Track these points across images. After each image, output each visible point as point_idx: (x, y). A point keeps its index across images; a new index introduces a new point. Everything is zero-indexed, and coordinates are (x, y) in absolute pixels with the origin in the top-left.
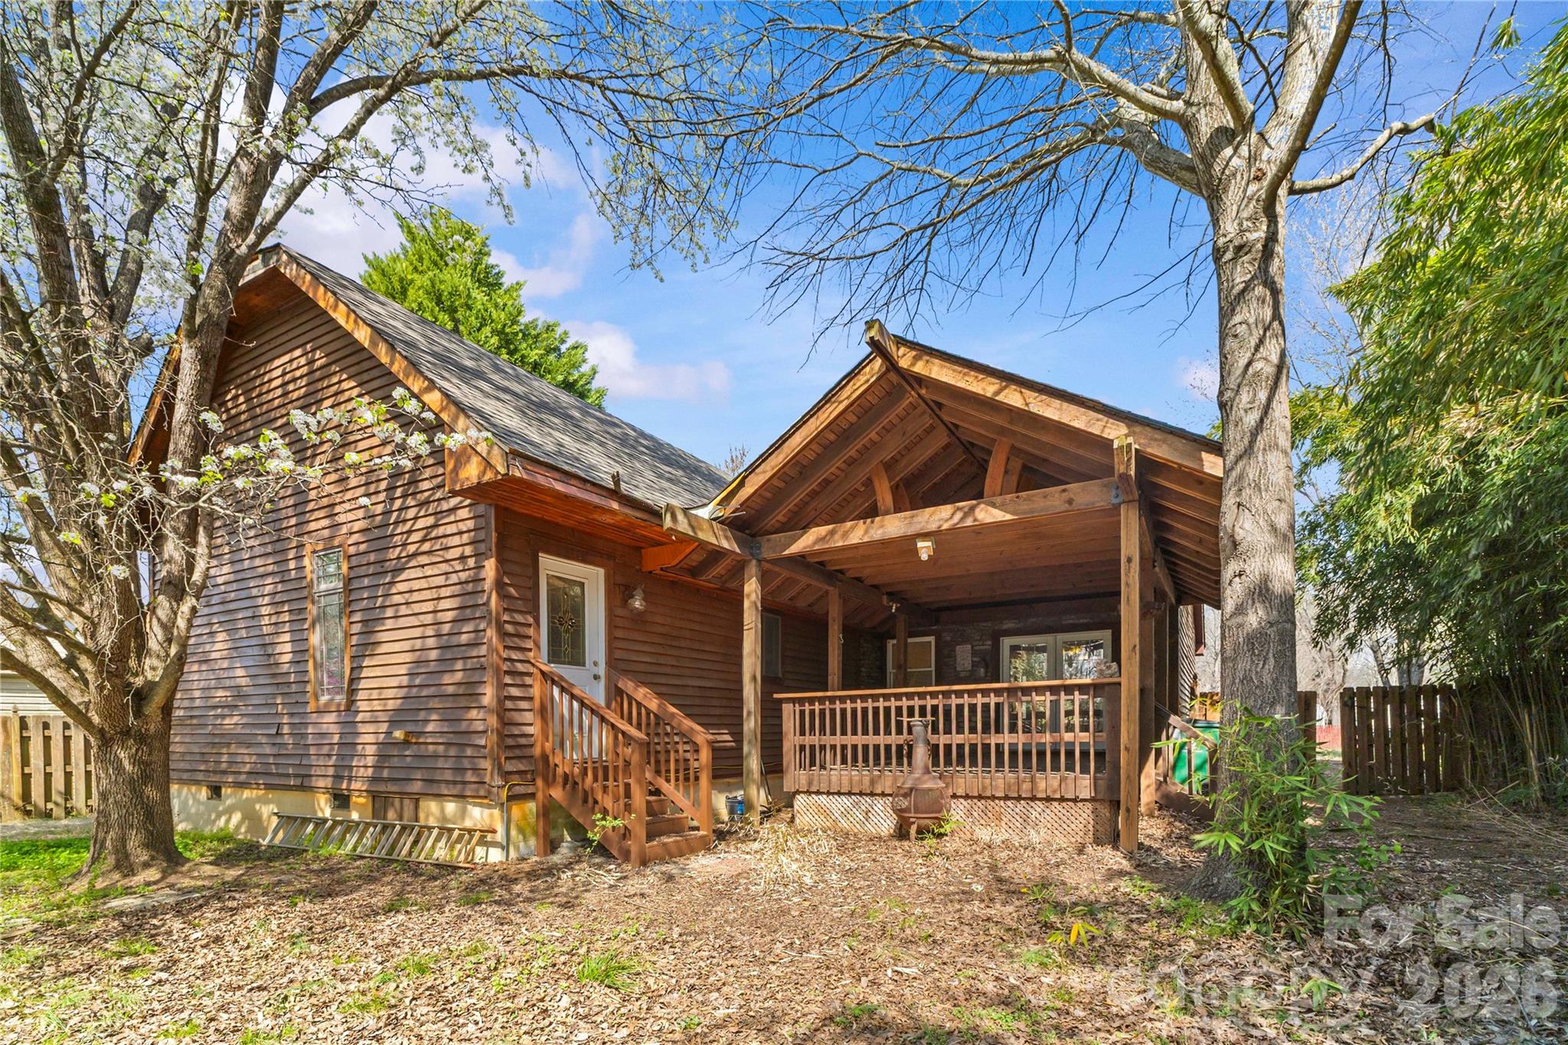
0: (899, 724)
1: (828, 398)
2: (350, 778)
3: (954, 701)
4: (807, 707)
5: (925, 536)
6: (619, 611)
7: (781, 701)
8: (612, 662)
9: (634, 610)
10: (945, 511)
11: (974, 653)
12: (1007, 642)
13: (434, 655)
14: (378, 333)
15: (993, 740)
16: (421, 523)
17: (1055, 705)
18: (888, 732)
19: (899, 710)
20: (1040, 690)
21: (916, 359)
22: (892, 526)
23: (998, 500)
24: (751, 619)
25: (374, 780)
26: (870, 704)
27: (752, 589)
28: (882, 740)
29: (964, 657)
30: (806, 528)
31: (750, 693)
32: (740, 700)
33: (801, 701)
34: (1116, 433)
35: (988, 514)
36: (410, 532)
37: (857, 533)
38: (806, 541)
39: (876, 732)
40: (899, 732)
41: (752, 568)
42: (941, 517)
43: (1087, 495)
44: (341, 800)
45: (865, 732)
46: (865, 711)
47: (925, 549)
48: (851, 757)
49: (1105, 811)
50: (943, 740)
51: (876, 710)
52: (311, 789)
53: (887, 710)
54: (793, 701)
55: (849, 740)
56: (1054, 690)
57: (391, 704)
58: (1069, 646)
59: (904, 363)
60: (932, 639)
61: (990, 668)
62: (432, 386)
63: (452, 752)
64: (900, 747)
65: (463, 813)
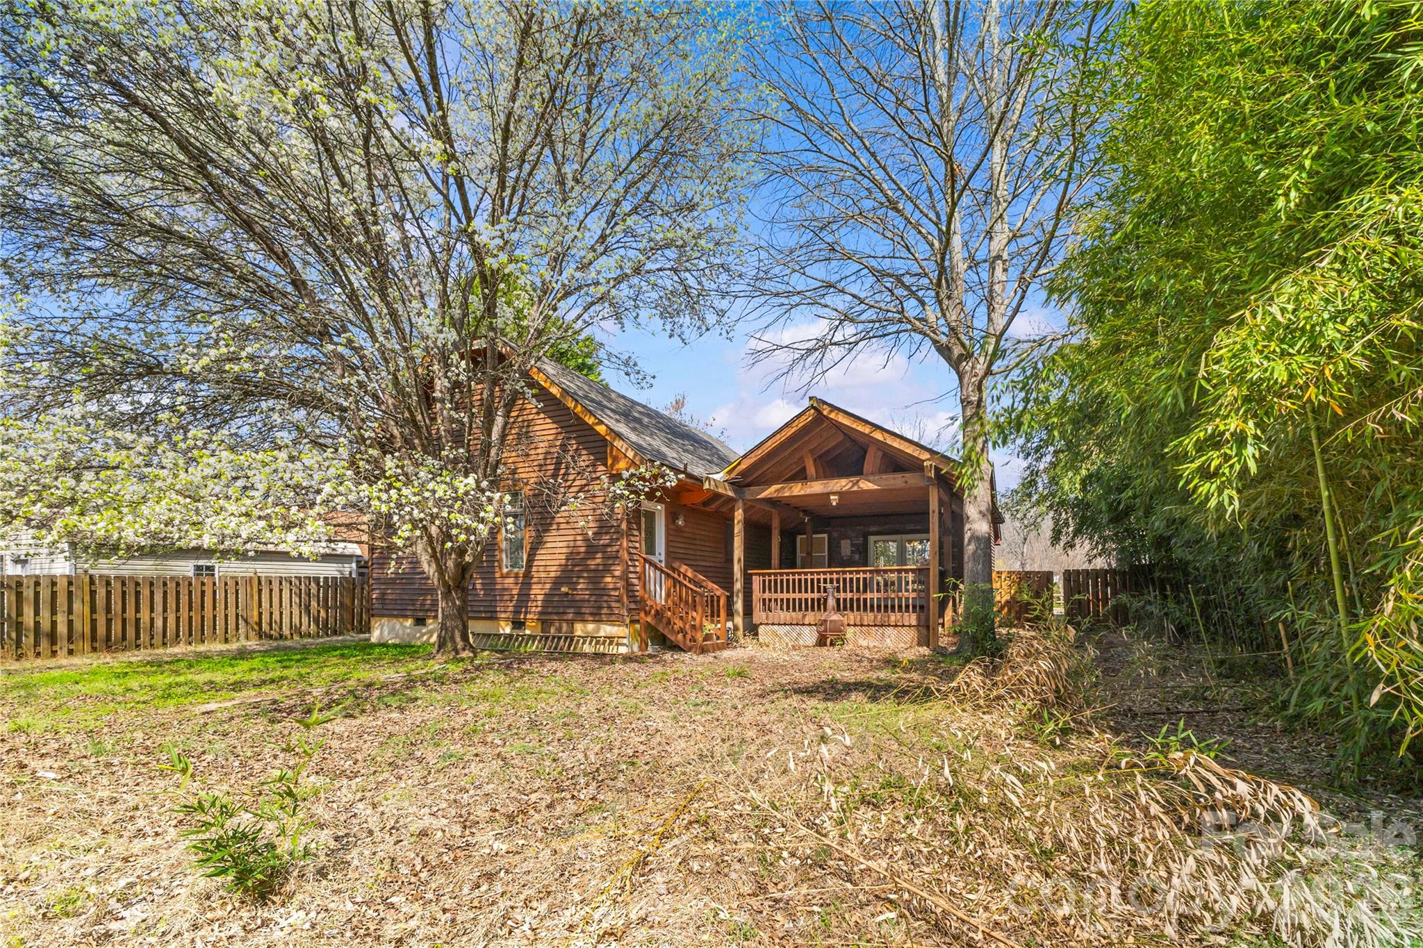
0: (819, 587)
1: (787, 425)
2: (526, 613)
3: (848, 576)
4: (767, 578)
5: (834, 493)
6: (672, 527)
7: (751, 575)
8: (668, 553)
9: (678, 526)
10: (843, 482)
11: (852, 545)
12: (872, 539)
13: (582, 549)
14: (565, 392)
15: (869, 595)
16: (577, 483)
17: (900, 579)
18: (812, 591)
19: (819, 580)
20: (892, 571)
21: (831, 411)
22: (817, 487)
23: (871, 478)
24: (738, 528)
25: (540, 613)
26: (803, 577)
27: (739, 515)
28: (809, 596)
29: (846, 548)
30: (770, 485)
31: (737, 569)
32: (732, 573)
33: (764, 575)
34: (925, 456)
35: (866, 485)
36: (570, 487)
37: (797, 489)
38: (770, 491)
39: (806, 591)
40: (819, 591)
41: (740, 504)
42: (842, 484)
43: (912, 479)
44: (518, 624)
45: (800, 591)
46: (800, 580)
47: (834, 500)
48: (790, 605)
49: (924, 631)
50: (842, 595)
51: (806, 580)
52: (497, 619)
53: (812, 580)
54: (759, 574)
55: (785, 596)
56: (899, 571)
57: (552, 574)
58: (910, 541)
59: (825, 413)
60: (825, 536)
61: (862, 556)
62: (601, 422)
63: (593, 598)
64: (819, 600)
65: (598, 630)
